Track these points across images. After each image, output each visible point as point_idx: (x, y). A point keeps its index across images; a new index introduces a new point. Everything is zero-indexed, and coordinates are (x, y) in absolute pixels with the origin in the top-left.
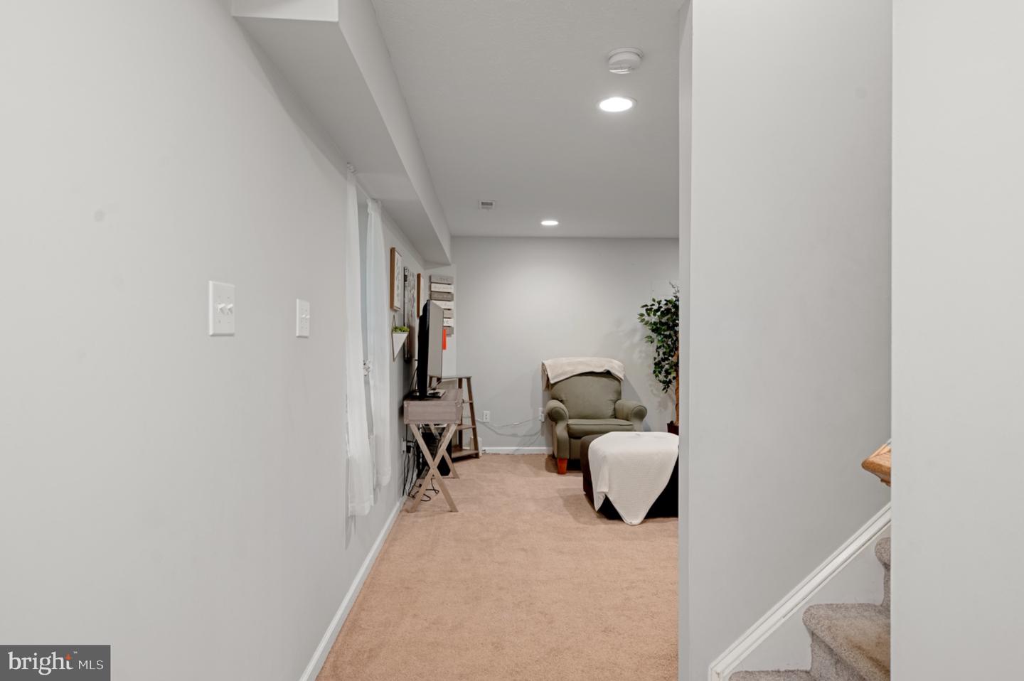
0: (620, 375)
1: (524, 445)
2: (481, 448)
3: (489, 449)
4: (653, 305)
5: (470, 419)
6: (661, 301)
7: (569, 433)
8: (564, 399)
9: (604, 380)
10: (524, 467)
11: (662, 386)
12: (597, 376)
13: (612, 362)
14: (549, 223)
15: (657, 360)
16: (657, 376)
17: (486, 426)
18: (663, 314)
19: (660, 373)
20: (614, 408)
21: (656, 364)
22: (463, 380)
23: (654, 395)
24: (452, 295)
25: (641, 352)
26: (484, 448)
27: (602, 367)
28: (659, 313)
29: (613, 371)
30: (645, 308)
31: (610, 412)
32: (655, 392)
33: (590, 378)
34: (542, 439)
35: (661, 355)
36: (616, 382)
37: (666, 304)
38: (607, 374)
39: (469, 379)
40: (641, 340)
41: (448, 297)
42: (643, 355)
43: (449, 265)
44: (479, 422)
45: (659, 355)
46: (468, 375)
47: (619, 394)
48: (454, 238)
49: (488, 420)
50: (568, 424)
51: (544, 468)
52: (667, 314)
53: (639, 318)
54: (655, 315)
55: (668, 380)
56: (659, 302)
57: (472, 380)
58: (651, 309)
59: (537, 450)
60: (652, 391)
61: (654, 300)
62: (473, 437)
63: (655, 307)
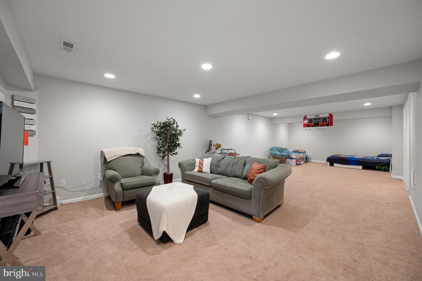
0: (143, 154)
1: (90, 195)
2: (59, 202)
3: (64, 202)
4: (157, 124)
5: (50, 187)
6: (161, 122)
7: (122, 188)
8: (116, 169)
9: (136, 158)
10: (92, 210)
11: (161, 158)
12: (133, 156)
13: (139, 149)
14: (110, 76)
15: (158, 148)
16: (159, 154)
17: (62, 188)
18: (161, 128)
19: (160, 153)
20: (142, 170)
21: (158, 149)
22: (44, 163)
23: (156, 162)
24: (35, 111)
25: (150, 144)
26: (61, 202)
27: (135, 151)
28: (159, 128)
29: (140, 153)
30: (153, 125)
31: (140, 172)
32: (156, 160)
33: (129, 157)
34: (101, 189)
35: (160, 145)
36: (142, 158)
37: (163, 124)
38: (138, 154)
39: (49, 163)
40: (151, 139)
41: (32, 111)
42: (152, 145)
43: (32, 91)
44: (57, 187)
45: (159, 145)
46: (48, 160)
47: (143, 163)
48: (36, 75)
49: (64, 185)
50: (121, 183)
51: (105, 208)
52: (163, 128)
53: (151, 130)
54: (158, 128)
55: (164, 155)
56: (160, 123)
57: (51, 164)
58: (156, 126)
59: (97, 196)
60: (155, 160)
61: (158, 122)
62: (52, 197)
63: (158, 125)
